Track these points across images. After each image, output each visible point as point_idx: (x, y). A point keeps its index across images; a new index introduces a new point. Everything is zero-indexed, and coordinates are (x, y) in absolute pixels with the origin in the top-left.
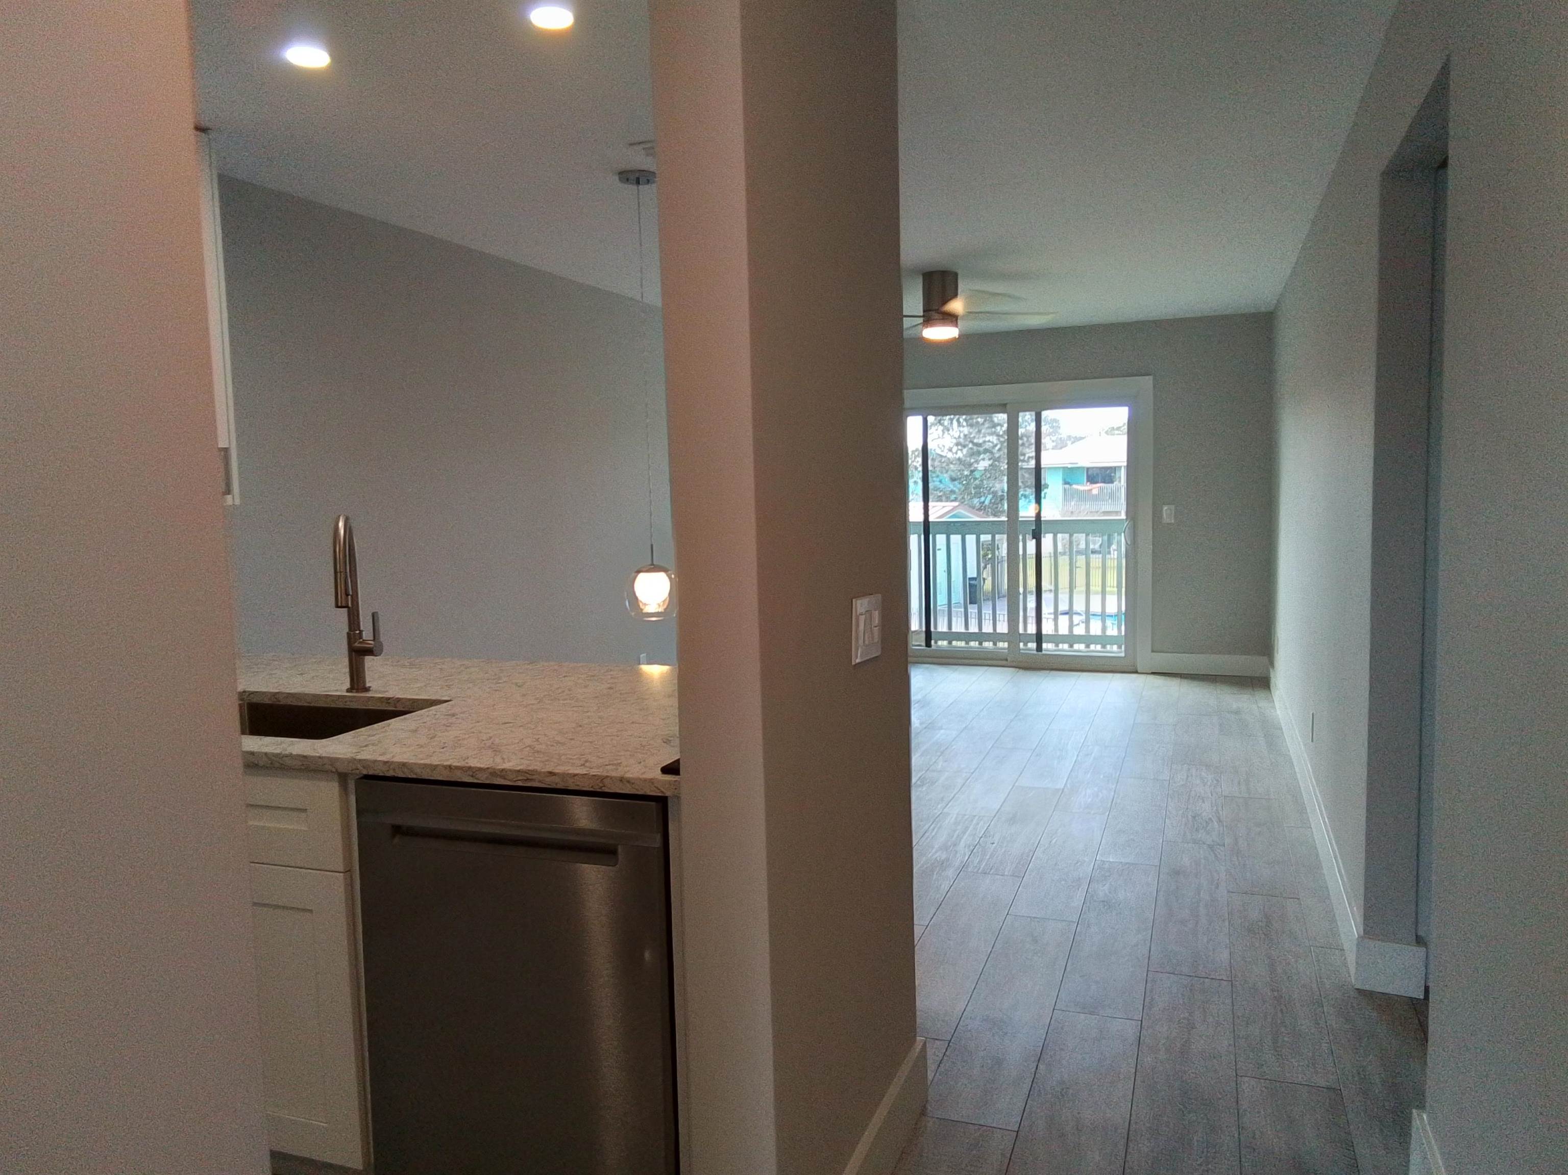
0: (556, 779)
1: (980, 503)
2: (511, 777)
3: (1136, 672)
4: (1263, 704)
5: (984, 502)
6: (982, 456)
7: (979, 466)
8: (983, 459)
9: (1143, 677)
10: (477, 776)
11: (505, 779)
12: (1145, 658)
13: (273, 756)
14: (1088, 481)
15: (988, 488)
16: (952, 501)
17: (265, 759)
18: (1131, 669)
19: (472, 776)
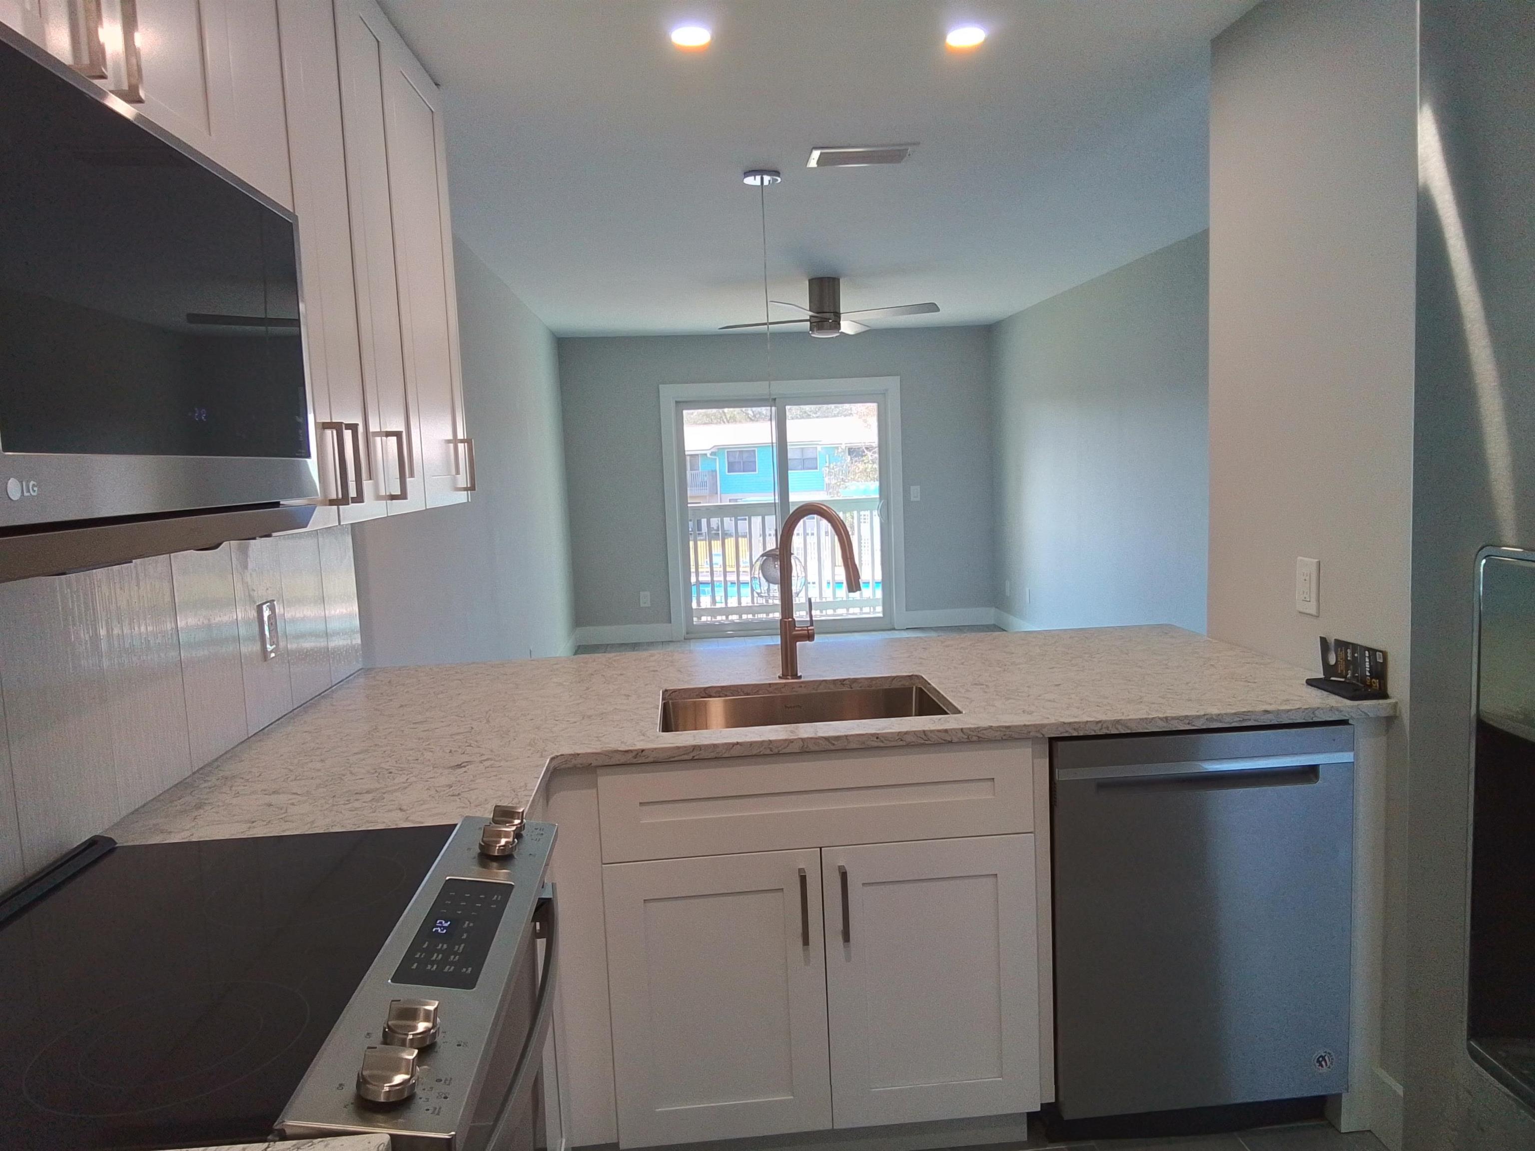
0: (1270, 716)
2: (1228, 720)
3: (894, 629)
10: (1193, 724)
11: (1221, 722)
13: (970, 731)
17: (960, 734)
18: (890, 627)
19: (1189, 724)
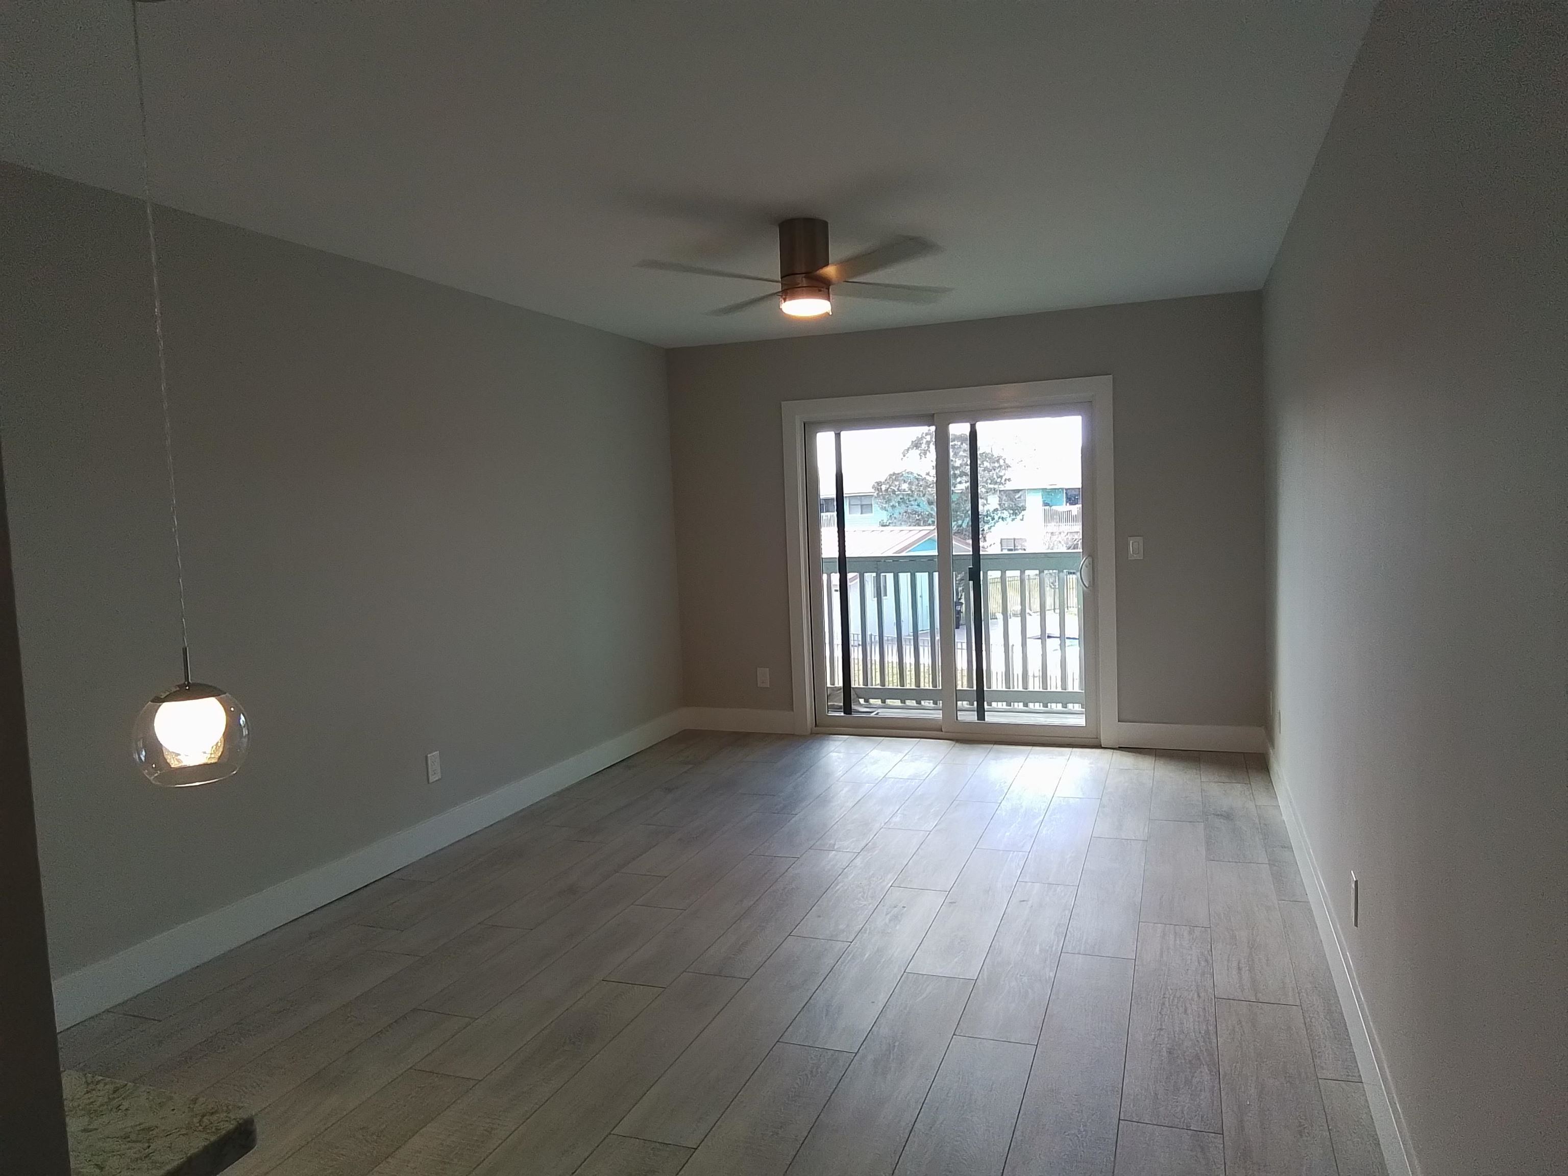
1: (957, 527)
3: (1099, 746)
4: (1263, 800)
5: (961, 526)
6: (959, 480)
7: (956, 489)
8: (960, 483)
9: (1110, 752)
12: (1110, 730)
14: (1067, 502)
15: (965, 512)
16: (929, 525)
18: (1094, 742)
